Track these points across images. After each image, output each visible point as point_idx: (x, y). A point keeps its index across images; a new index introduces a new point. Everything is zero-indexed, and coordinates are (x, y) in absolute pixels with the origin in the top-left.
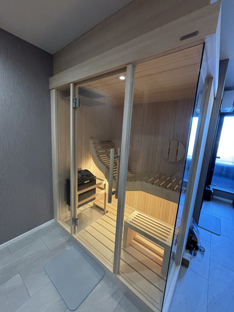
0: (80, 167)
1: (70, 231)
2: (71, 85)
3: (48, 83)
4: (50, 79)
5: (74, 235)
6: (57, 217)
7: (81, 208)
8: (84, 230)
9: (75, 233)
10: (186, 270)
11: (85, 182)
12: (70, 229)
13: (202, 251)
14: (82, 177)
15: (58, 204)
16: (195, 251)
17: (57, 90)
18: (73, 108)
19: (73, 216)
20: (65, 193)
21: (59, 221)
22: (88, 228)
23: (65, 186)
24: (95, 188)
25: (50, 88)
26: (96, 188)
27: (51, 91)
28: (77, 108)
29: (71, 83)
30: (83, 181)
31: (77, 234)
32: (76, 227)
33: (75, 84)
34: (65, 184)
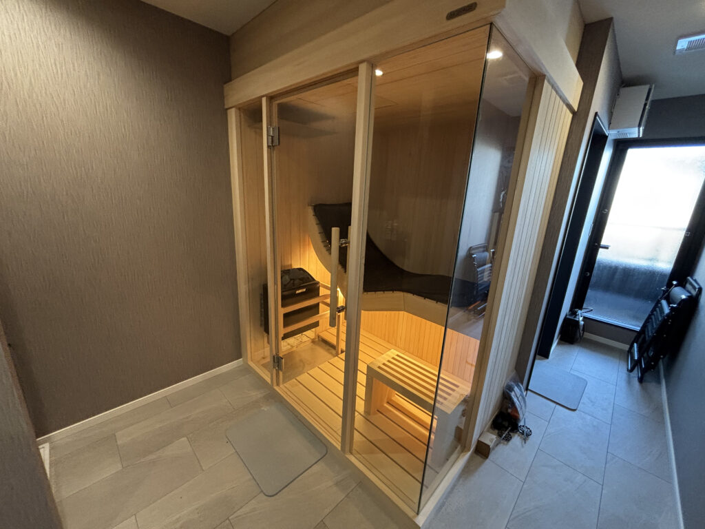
0: (290, 263)
1: (269, 380)
2: (264, 100)
3: (222, 97)
4: (226, 87)
5: (276, 388)
6: (247, 356)
7: (291, 340)
8: (294, 380)
9: (278, 385)
10: (483, 462)
11: (297, 292)
12: (270, 376)
13: (526, 435)
14: (292, 281)
15: (248, 329)
16: (511, 434)
17: (239, 109)
18: (268, 146)
19: (274, 353)
20: (261, 311)
21: (251, 363)
22: (304, 378)
23: (261, 300)
24: (318, 304)
25: (226, 107)
26: (320, 304)
27: (229, 111)
28: (275, 147)
29: (263, 96)
30: (294, 289)
31: (281, 386)
32: (281, 373)
33: (271, 98)
34: (261, 294)
